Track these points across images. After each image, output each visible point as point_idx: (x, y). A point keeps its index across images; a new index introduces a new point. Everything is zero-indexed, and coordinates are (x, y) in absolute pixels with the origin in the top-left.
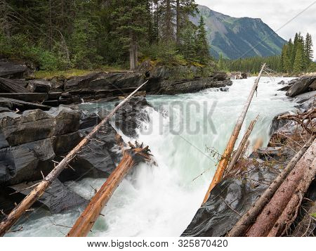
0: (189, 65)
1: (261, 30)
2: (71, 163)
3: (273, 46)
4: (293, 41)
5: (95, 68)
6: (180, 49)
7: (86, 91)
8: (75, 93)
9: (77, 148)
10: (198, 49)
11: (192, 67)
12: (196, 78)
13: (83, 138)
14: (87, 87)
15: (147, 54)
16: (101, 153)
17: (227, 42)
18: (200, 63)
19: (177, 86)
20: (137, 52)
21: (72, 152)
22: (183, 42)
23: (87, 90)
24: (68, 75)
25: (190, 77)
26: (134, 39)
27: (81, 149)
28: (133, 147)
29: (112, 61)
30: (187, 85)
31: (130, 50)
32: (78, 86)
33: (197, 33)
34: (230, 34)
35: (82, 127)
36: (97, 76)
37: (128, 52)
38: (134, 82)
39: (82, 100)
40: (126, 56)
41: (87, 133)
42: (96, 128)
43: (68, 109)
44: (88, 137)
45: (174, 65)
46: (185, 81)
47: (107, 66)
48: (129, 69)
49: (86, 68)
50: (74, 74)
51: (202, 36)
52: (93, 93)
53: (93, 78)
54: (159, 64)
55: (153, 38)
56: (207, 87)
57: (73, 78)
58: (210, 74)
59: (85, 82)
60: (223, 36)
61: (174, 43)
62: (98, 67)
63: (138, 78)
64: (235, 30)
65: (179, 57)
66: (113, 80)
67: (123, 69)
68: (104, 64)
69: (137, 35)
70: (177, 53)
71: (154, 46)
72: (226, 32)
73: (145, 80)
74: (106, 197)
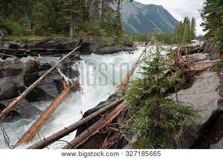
0: (108, 36)
1: (162, 14)
2: (35, 88)
3: (170, 25)
4: (183, 22)
5: (47, 35)
6: (103, 26)
8: (34, 51)
9: (38, 80)
10: (115, 26)
11: (111, 37)
12: (113, 45)
13: (41, 76)
14: (42, 47)
15: (81, 28)
16: (51, 85)
17: (138, 21)
18: (117, 35)
19: (100, 49)
20: (75, 26)
21: (35, 83)
22: (105, 21)
23: (42, 49)
24: (30, 39)
25: (110, 43)
26: (73, 18)
27: (40, 81)
28: (70, 83)
29: (58, 31)
30: (107, 49)
31: (70, 25)
32: (36, 46)
33: (115, 16)
34: (140, 16)
35: (40, 70)
36: (49, 40)
37: (69, 26)
38: (73, 45)
39: (39, 55)
40: (67, 29)
42: (49, 71)
44: (44, 75)
45: (99, 35)
46: (105, 46)
47: (55, 34)
48: (69, 37)
49: (41, 35)
50: (34, 39)
51: (118, 17)
52: (46, 51)
53: (46, 42)
54: (89, 34)
55: (86, 17)
56: (120, 51)
57: (33, 41)
58: (123, 43)
59: (41, 44)
60: (136, 17)
61: (99, 21)
62: (49, 35)
63: (75, 43)
64: (144, 13)
65: (102, 31)
66: (59, 43)
67: (65, 36)
68: (53, 33)
69: (75, 15)
70: (101, 28)
71: (86, 22)
72: (138, 14)
73: (79, 44)
74: (54, 108)
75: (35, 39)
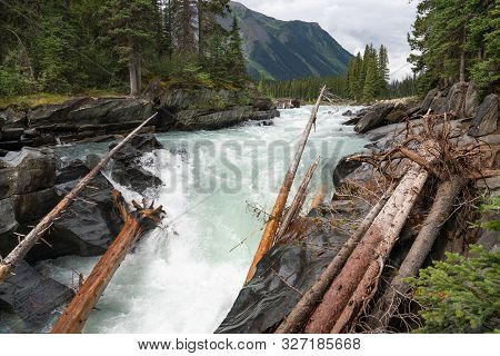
0: (217, 88)
1: (319, 40)
2: (45, 235)
3: (336, 62)
4: (362, 55)
5: (75, 92)
6: (204, 65)
7: (62, 126)
8: (45, 130)
9: (54, 212)
10: (230, 65)
11: (222, 91)
12: (228, 108)
13: (62, 197)
14: (65, 121)
15: (155, 72)
16: (91, 218)
17: (271, 56)
18: (234, 86)
19: (202, 119)
20: (140, 69)
21: (46, 219)
22: (208, 55)
23: (64, 125)
24: (36, 101)
25: (221, 104)
26: (135, 49)
27: (59, 214)
28: (139, 209)
29: (102, 81)
30: (216, 117)
31: (130, 65)
32: (50, 119)
33: (229, 42)
34: (275, 44)
35: (59, 180)
36: (80, 103)
37: (127, 68)
38: (137, 112)
39: (58, 140)
40: (124, 74)
41: (69, 190)
42: (82, 182)
43: (37, 154)
44: (70, 195)
45: (196, 87)
46: (212, 111)
47: (95, 90)
48: (128, 94)
49: (62, 93)
50: (41, 102)
51: (236, 46)
52: (75, 130)
53: (73, 107)
54: (174, 86)
55: (164, 48)
56: (244, 119)
57: (41, 106)
58: (248, 101)
59: (61, 113)
60: (265, 47)
61: (195, 55)
62: (80, 91)
63: (143, 106)
64: (283, 39)
65: (203, 76)
66: (105, 109)
67: (119, 93)
68: (89, 86)
69: (139, 44)
70: (199, 71)
71: (165, 60)
72: (269, 41)
73: (153, 110)
74: (102, 282)
75: (46, 102)
